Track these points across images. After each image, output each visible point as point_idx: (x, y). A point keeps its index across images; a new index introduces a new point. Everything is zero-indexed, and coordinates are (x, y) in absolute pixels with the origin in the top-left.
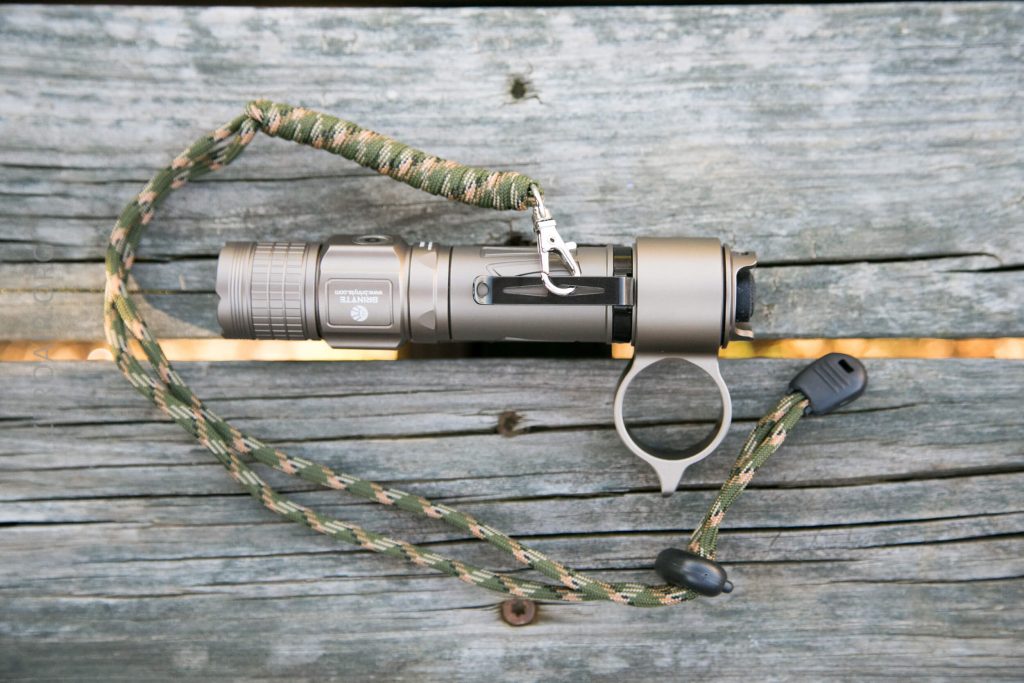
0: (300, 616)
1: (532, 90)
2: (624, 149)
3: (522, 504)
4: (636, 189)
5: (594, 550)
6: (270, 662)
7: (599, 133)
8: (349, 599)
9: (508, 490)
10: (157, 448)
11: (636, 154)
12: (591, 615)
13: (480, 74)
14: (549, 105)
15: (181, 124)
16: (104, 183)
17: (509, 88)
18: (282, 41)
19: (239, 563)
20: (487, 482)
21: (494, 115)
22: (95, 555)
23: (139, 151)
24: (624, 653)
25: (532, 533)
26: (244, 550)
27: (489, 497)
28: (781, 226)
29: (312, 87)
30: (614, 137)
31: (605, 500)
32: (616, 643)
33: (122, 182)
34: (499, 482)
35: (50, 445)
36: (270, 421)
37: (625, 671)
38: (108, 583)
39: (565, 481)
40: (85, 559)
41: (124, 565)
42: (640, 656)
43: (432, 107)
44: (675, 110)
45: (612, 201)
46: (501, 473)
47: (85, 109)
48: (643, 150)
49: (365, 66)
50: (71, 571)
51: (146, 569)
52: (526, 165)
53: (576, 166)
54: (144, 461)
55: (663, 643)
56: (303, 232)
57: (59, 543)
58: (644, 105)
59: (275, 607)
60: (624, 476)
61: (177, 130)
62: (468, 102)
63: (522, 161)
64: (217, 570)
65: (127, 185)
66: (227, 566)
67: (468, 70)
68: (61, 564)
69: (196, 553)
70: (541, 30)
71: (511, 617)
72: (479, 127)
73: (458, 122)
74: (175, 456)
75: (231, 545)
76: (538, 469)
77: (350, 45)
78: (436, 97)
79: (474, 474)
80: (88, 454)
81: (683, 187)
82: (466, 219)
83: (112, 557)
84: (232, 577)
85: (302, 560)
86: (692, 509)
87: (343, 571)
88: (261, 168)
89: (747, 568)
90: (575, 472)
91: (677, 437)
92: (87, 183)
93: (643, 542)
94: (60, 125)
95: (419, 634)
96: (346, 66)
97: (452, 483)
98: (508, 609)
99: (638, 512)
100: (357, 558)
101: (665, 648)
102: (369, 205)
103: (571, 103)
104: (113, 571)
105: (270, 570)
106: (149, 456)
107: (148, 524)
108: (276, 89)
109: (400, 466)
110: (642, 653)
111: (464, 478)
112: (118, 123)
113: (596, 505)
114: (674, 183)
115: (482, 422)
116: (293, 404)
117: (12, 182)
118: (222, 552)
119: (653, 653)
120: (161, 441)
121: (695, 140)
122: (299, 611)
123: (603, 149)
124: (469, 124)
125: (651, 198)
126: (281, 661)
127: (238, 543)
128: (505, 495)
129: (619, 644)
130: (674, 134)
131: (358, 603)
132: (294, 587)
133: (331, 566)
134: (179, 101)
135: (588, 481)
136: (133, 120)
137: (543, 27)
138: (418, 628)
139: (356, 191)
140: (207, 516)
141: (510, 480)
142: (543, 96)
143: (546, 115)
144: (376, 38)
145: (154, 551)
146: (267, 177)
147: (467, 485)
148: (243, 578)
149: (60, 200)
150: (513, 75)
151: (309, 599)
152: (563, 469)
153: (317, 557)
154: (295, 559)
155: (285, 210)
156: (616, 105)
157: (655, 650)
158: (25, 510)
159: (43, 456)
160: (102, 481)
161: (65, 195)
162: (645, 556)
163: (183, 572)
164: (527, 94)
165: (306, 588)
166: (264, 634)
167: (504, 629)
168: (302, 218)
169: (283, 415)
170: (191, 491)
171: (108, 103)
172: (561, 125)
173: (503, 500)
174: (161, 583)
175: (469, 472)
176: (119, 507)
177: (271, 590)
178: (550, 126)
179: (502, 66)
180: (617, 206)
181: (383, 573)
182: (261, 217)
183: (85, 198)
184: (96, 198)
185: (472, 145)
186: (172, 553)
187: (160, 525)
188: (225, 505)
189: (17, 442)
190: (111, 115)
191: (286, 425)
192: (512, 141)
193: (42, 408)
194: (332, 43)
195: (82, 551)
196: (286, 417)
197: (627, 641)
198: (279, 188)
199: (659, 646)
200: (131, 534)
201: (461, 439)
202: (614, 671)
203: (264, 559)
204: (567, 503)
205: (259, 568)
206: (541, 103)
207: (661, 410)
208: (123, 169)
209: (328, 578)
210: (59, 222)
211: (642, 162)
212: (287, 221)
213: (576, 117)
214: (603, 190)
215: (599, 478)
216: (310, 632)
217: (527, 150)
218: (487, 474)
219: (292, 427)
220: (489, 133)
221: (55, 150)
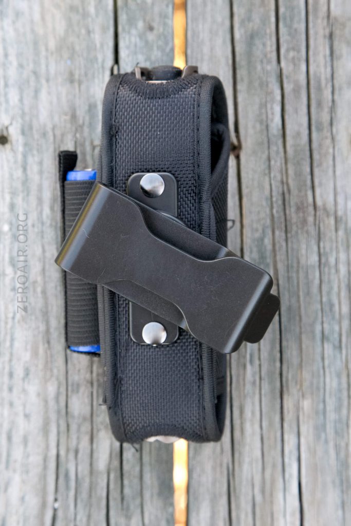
1: (2, 130)
2: (43, 67)
3: (288, 138)
4: (71, 58)
5: (319, 89)
7: (32, 83)
9: (278, 148)
10: (248, 387)
11: (47, 58)
14: (13, 119)
15: (27, 373)
16: (68, 426)
19: (326, 332)
20: (272, 162)
21: (20, 157)
22: (320, 429)
23: (46, 401)
25: (307, 132)
26: (318, 328)
27: (283, 161)
30: (35, 73)
31: (285, 81)
33: (67, 413)
34: (273, 154)
35: (247, 460)
38: (340, 421)
39: (272, 108)
40: (323, 435)
41: (328, 408)
43: (15, 201)
44: (16, 30)
45: (80, 75)
46: (266, 153)
47: (17, 439)
48: (43, 53)
50: (331, 444)
51: (330, 394)
52: (54, 136)
53: (55, 100)
54: (257, 397)
57: (313, 452)
58: (12, 52)
60: (269, 68)
61: (31, 376)
62: (11, 175)
63: (52, 138)
64: (331, 346)
65: (69, 410)
66: (328, 340)
68: (326, 452)
69: (319, 359)
72: (28, 168)
73: (25, 182)
74: (254, 375)
75: (314, 338)
76: (264, 127)
78: (8, 197)
79: (267, 171)
80: (253, 434)
81: (70, 24)
83: (322, 417)
84: (336, 336)
85: (325, 288)
86: (292, 20)
87: (332, 260)
90: (266, 102)
91: (243, 31)
92: (68, 437)
93: (314, 54)
94: (28, 456)
97: (273, 187)
99: (293, 58)
100: (324, 252)
103: (11, 103)
104: (332, 416)
105: (331, 310)
106: (254, 393)
107: (300, 394)
109: (262, 222)
111: (270, 177)
112: (27, 416)
113: (288, 87)
114: (67, 31)
115: (232, 166)
117: (67, 487)
118: (319, 343)
120: (244, 385)
121: (37, 16)
123: (43, 82)
124: (26, 175)
125: (77, 48)
127: (313, 332)
128: (281, 150)
130: (33, 31)
133: (330, 268)
134: (11, 375)
135: (272, 93)
136: (24, 406)
140: (295, 353)
141: (271, 146)
142: (7, 123)
143: (20, 120)
145: (318, 389)
147: (275, 177)
148: (337, 328)
149: (80, 455)
152: (263, 111)
153: (323, 278)
154: (324, 293)
156: (12, 72)
158: (291, 476)
159: (254, 465)
160: (271, 424)
161: (77, 452)
163: (333, 369)
164: (5, 134)
165: (343, 286)
170: (278, 364)
171: (13, 423)
172: (27, 110)
173: (285, 152)
174: (340, 384)
175: (265, 174)
176: (288, 412)
177: (345, 309)
178: (27, 118)
180: (83, 72)
181: (334, 233)
183: (78, 438)
184: (79, 430)
185: (41, 172)
186: (319, 376)
187: (301, 386)
188: (287, 341)
189: (244, 483)
190: (21, 422)
192: (38, 145)
193: (221, 465)
195: (318, 437)
200: (306, 404)
201: (244, 181)
204: (287, 107)
205: (330, 317)
206: (11, 124)
207: (224, 42)
208: (59, 412)
209: (337, 271)
210: (95, 455)
211: (52, 54)
213: (21, 100)
214: (72, 81)
215: (270, 85)
217: (44, 135)
218: (267, 163)
220: (32, 161)
221: (45, 460)
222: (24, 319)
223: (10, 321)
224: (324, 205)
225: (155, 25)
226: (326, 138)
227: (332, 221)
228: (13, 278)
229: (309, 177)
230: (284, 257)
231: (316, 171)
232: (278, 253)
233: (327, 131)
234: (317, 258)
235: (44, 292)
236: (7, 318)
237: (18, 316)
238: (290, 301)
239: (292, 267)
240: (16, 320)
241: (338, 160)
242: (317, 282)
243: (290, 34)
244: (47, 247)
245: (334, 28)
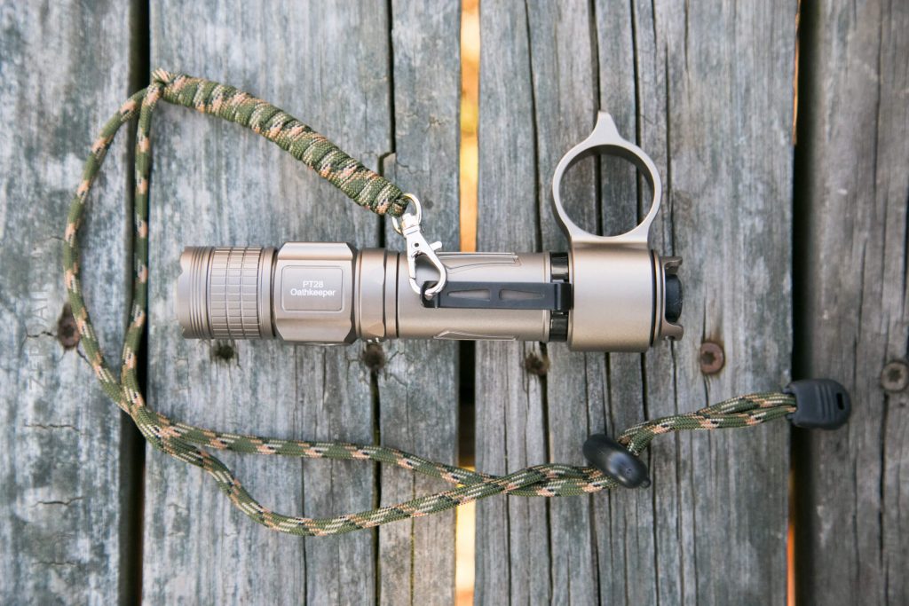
0: (713, 563)
6: (756, 591)
8: (699, 517)
9: (599, 366)
12: (715, 291)
13: (209, 387)
17: (223, 361)
18: (175, 575)
20: (591, 386)
21: (248, 375)
24: (750, 262)
27: (605, 384)
28: (357, 110)
29: (219, 546)
32: (742, 269)
34: (591, 375)
36: (532, 589)
37: (767, 260)
42: (754, 247)
44: (247, 206)
46: (583, 373)
49: (200, 496)
55: (742, 225)
56: (355, 556)
59: (706, 586)
62: (236, 399)
67: (205, 399)
70: (170, 330)
71: (716, 365)
72: (259, 389)
73: (254, 408)
77: (180, 510)
79: (583, 398)
81: (319, 199)
82: (346, 401)
85: (662, 560)
86: (618, 196)
87: (672, 522)
88: (294, 595)
89: (673, 145)
95: (731, 451)
96: (200, 515)
97: (592, 418)
98: (708, 368)
100: (661, 509)
101: (745, 223)
102: (331, 494)
105: (670, 591)
108: (219, 581)
110: (751, 245)
111: (587, 407)
114: (315, 207)
115: (535, 390)
116: (516, 567)
119: (751, 233)
121: (276, 188)
122: (709, 564)
124: (257, 399)
126: (756, 581)
128: (603, 370)
129: (742, 266)
130: (269, 207)
131: (702, 508)
132: (686, 568)
133: (668, 533)
137: (166, 327)
138: (726, 453)
139: (318, 506)
141: (589, 364)
144: (173, 485)
146: (302, 589)
147: (594, 405)
150: (211, 357)
151: (698, 554)
153: (658, 546)
154: (660, 566)
155: (335, 573)
157: (748, 233)
162: (661, 240)
164: (229, 345)
165: (687, 556)
166: (730, 598)
167: (727, 372)
168: (342, 558)
169: (527, 577)
173: (608, 372)
175: (581, 403)
177: (690, 589)
179: (203, 367)
181: (675, 484)
182: (340, 596)
185: (276, 395)
191: (535, 573)
192: (273, 358)
194: (177, 528)
196: (529, 574)
197: (739, 258)
198: (314, 580)
199: (744, 228)
201: (551, 410)
202: (767, 271)
203: (660, 596)
205: (669, 601)
207: (527, 222)
209: (679, 536)
212: (345, 571)
216: (729, 554)
218: (584, 386)
219: (538, 569)
220: (265, 380)
222: (248, 596)
223: (229, 599)
224: (662, 445)
225: (434, 200)
226: (665, 354)
227: (673, 466)
228: (236, 539)
229: (641, 407)
230: (605, 516)
231: (650, 398)
232: (597, 510)
233: (667, 346)
234: (651, 518)
235: (276, 559)
236: (225, 594)
237: (241, 592)
238: (613, 577)
239: (617, 529)
240: (238, 598)
241: (681, 384)
242: (651, 550)
243: (615, 214)
244: (282, 498)
245: (675, 207)
